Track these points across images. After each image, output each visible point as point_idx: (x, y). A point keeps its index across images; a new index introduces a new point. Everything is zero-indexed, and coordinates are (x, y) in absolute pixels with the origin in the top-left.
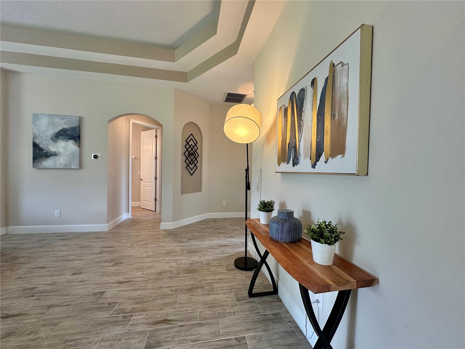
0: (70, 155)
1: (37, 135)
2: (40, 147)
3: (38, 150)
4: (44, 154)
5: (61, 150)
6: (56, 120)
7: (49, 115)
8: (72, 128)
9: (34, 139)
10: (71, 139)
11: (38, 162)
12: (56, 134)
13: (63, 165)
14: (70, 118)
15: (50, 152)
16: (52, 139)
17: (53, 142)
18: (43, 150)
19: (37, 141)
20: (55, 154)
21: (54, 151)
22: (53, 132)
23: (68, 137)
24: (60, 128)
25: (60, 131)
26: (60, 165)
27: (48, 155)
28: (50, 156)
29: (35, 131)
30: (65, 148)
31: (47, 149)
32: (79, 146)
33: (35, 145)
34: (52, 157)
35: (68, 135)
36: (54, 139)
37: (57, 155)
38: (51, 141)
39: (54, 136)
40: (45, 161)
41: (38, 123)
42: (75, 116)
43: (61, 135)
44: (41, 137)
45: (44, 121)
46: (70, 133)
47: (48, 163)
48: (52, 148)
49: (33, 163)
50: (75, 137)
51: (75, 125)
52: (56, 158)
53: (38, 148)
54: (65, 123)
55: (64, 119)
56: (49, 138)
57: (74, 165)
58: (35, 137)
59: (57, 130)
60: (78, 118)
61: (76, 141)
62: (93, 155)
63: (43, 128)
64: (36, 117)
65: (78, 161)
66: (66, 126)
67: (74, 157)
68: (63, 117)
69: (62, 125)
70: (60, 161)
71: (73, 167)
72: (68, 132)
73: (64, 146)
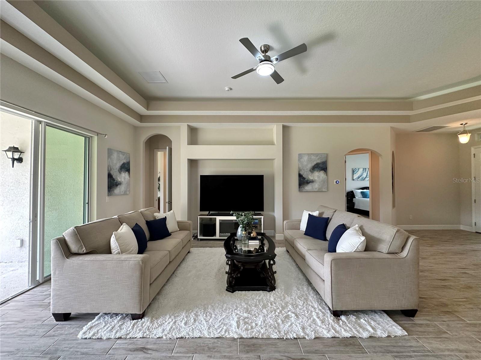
0: (322, 181)
1: (301, 168)
2: (303, 177)
3: (302, 179)
4: (306, 181)
5: (316, 178)
6: (313, 157)
7: (308, 154)
8: (322, 162)
9: (299, 172)
10: (321, 170)
11: (302, 188)
12: (312, 167)
13: (317, 189)
14: (321, 155)
15: (309, 180)
16: (310, 171)
17: (311, 173)
18: (305, 179)
19: (302, 173)
20: (312, 182)
21: (312, 179)
22: (311, 166)
23: (320, 169)
24: (315, 163)
25: (315, 165)
26: (316, 189)
27: (308, 182)
28: (309, 183)
29: (300, 166)
30: (319, 177)
31: (308, 178)
32: (327, 175)
33: (300, 176)
34: (310, 184)
35: (320, 167)
36: (312, 170)
37: (314, 182)
38: (310, 172)
39: (311, 168)
40: (307, 186)
41: (302, 160)
42: (324, 154)
43: (316, 168)
44: (304, 170)
45: (305, 158)
46: (321, 166)
47: (308, 187)
48: (311, 178)
49: (299, 188)
50: (324, 168)
51: (324, 160)
52: (313, 184)
53: (302, 177)
54: (318, 159)
55: (317, 156)
56: (309, 170)
57: (324, 188)
58: (300, 170)
59: (313, 164)
60: (326, 155)
61: (325, 171)
62: (335, 181)
63: (305, 163)
64: (300, 156)
65: (326, 186)
66: (319, 161)
67: (324, 183)
68: (317, 155)
69: (316, 161)
70: (316, 186)
71: (324, 190)
72: (320, 165)
73: (318, 176)
